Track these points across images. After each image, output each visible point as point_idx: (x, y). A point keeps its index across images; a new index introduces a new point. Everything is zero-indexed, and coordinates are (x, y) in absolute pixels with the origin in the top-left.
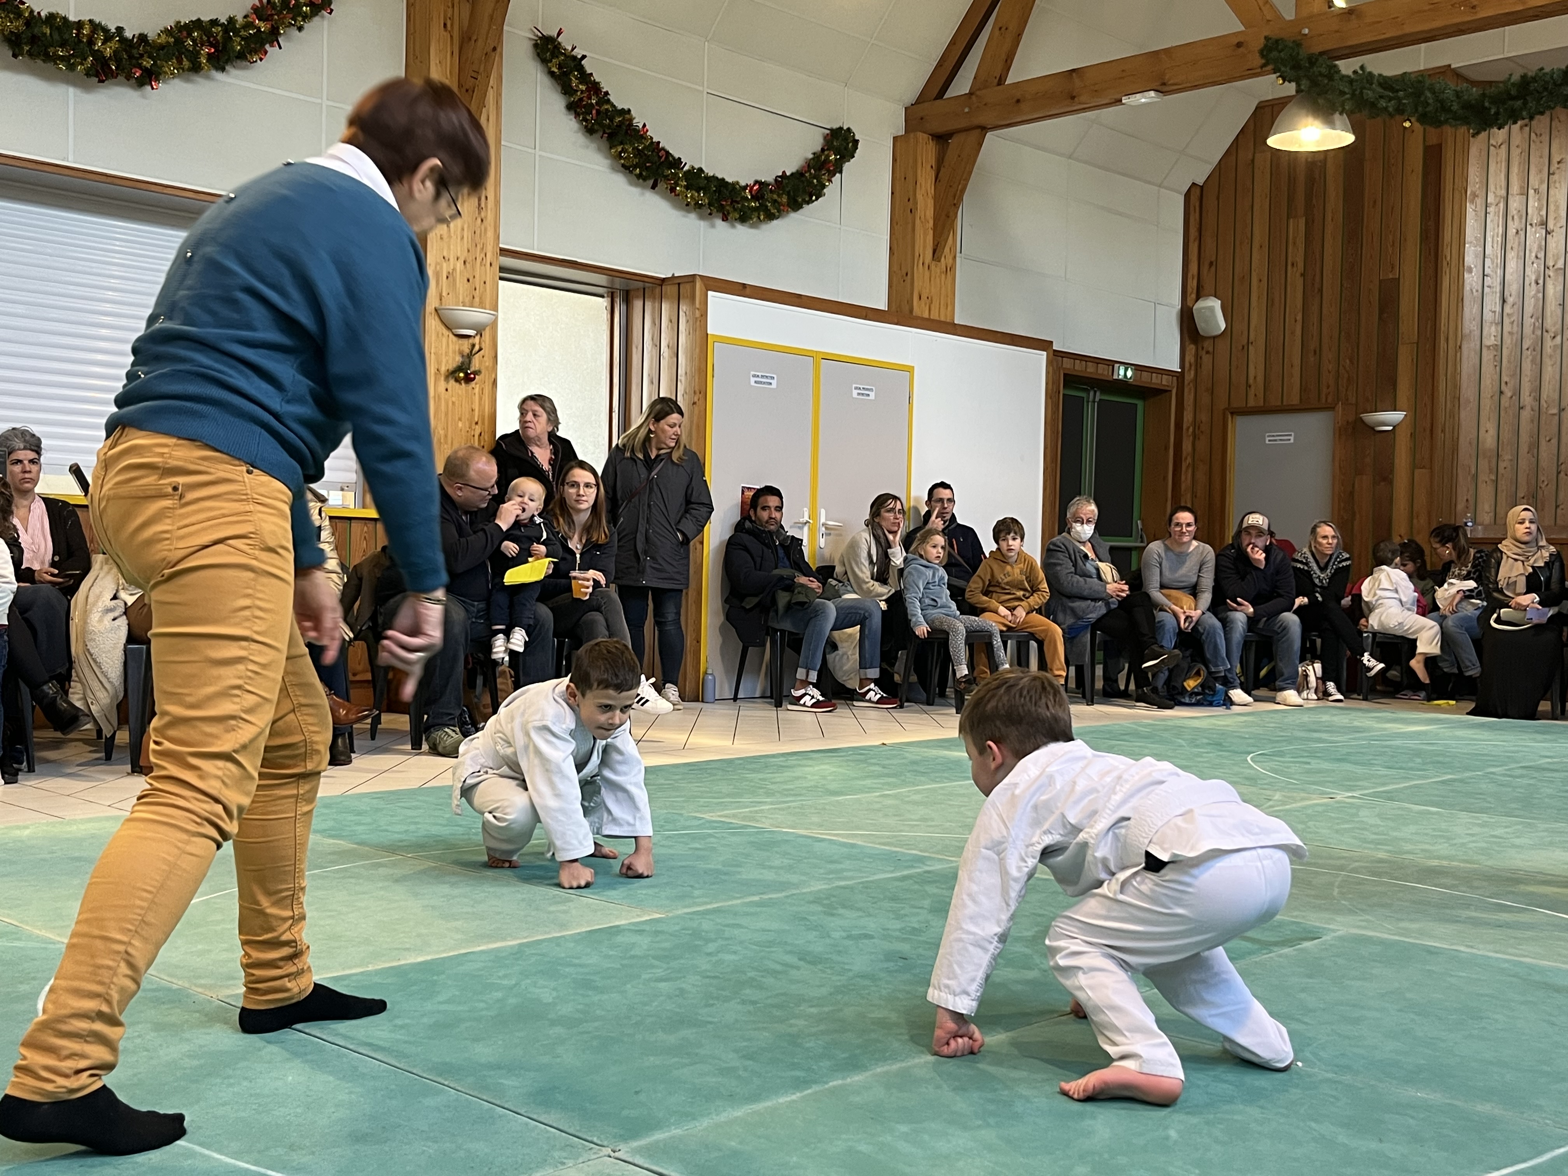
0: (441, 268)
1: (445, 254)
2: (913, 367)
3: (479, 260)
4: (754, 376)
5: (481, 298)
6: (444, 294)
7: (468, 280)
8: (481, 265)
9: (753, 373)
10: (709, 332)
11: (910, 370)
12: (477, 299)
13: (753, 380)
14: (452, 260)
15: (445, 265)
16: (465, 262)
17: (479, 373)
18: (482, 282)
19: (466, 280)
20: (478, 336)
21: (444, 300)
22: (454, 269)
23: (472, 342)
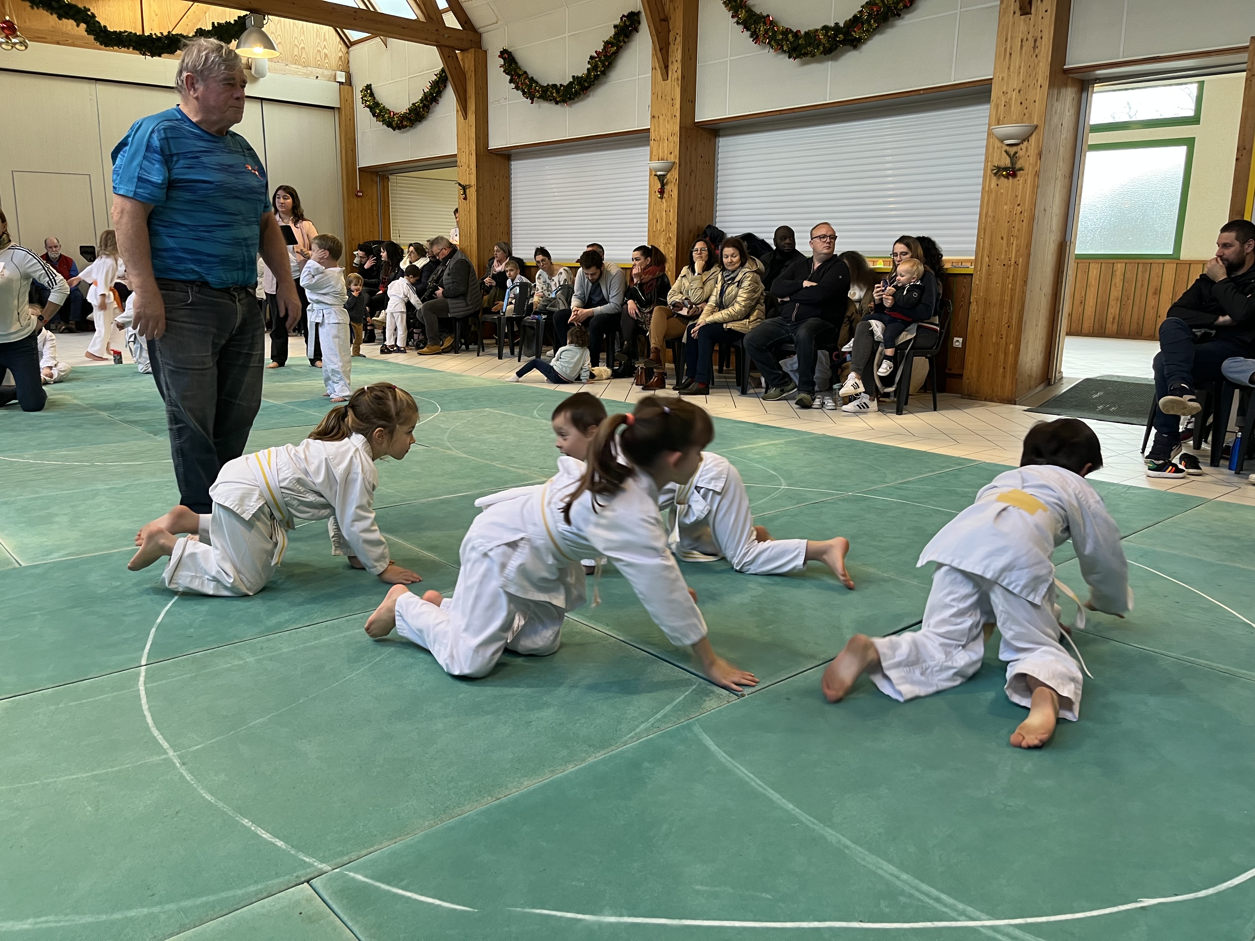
0: (1001, 100)
1: (1004, 90)
3: (1030, 87)
5: (1030, 114)
6: (1001, 118)
7: (1021, 103)
8: (1033, 89)
12: (1027, 115)
14: (1008, 92)
15: (1003, 98)
16: (1019, 91)
17: (1021, 169)
18: (1032, 101)
19: (1019, 103)
20: (1025, 143)
21: (1001, 122)
22: (1010, 99)
23: (1019, 147)
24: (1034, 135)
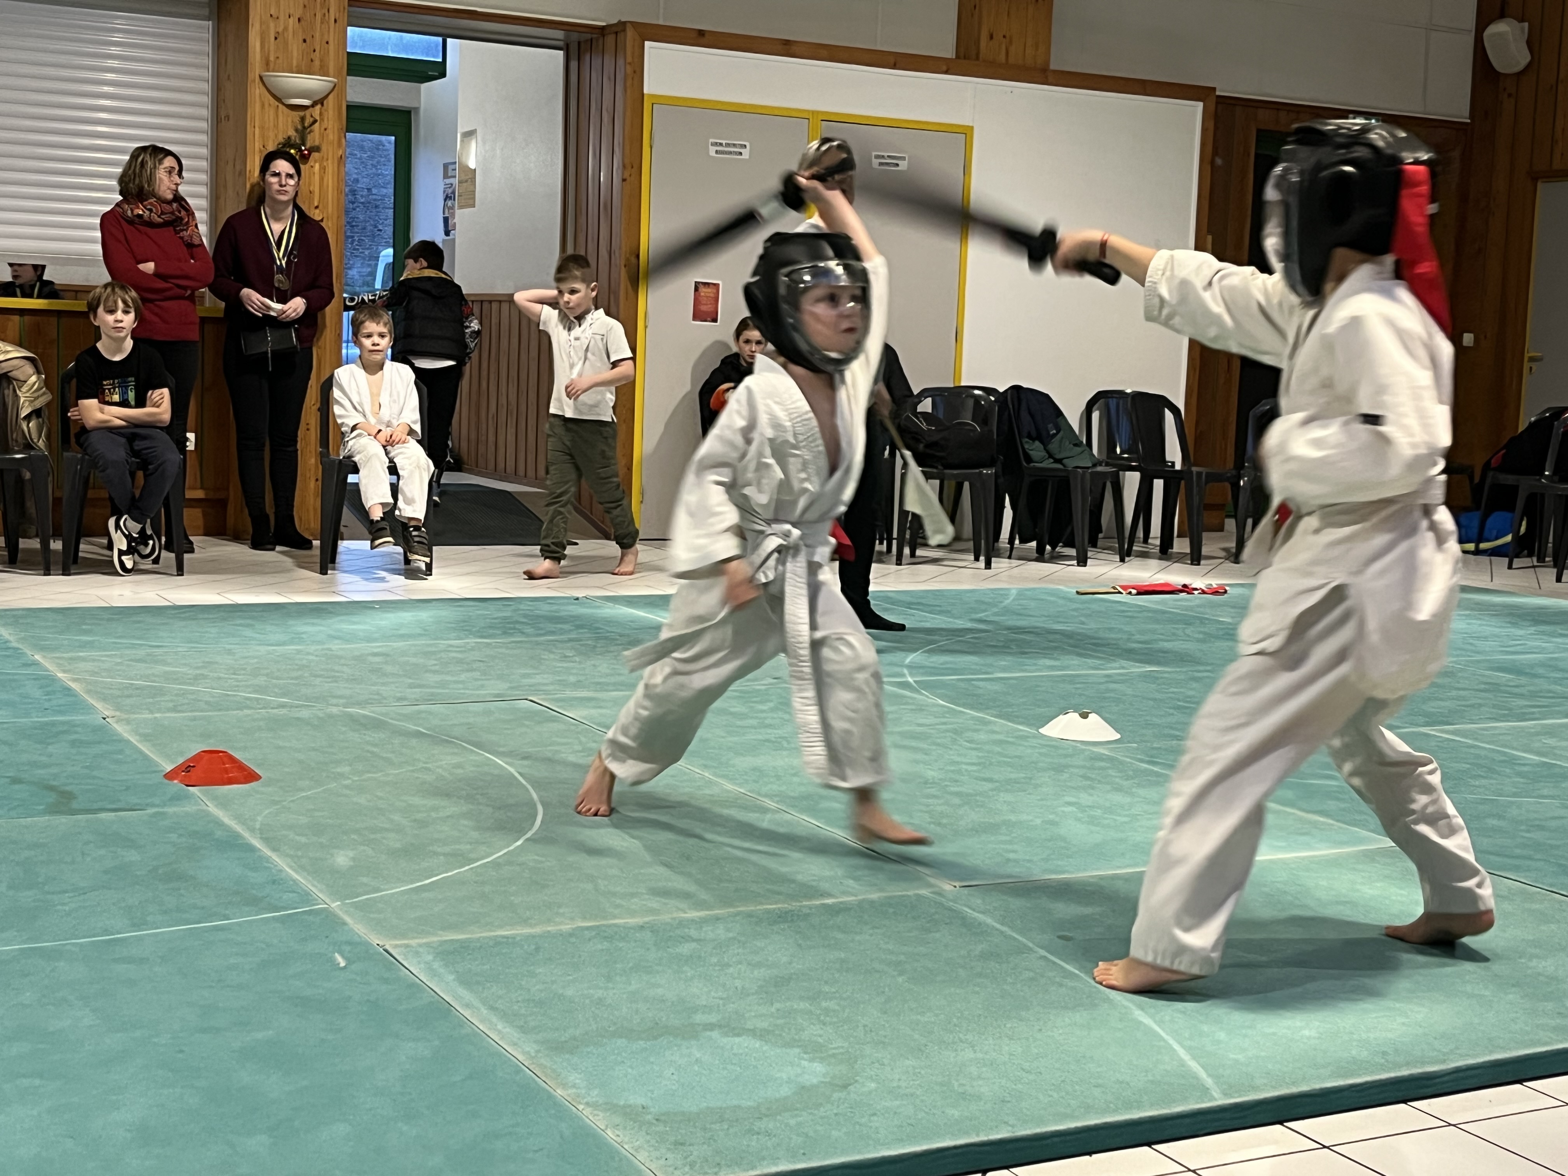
0: (268, 27)
1: (273, 12)
2: (972, 127)
3: (319, 17)
4: (716, 144)
5: (321, 61)
6: (272, 58)
7: (305, 41)
8: (322, 23)
9: (711, 140)
10: (645, 91)
11: (966, 132)
12: (317, 63)
13: (712, 150)
14: (282, 18)
15: (272, 25)
16: (299, 20)
17: (317, 149)
18: (324, 43)
19: (301, 41)
20: (318, 107)
21: (272, 65)
22: (286, 29)
23: (308, 113)
24: (331, 96)
